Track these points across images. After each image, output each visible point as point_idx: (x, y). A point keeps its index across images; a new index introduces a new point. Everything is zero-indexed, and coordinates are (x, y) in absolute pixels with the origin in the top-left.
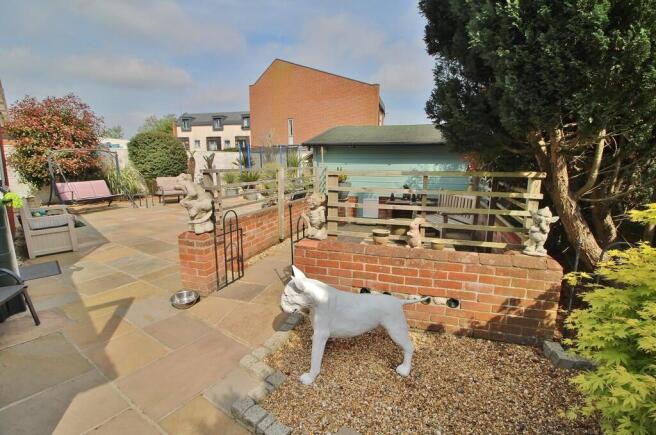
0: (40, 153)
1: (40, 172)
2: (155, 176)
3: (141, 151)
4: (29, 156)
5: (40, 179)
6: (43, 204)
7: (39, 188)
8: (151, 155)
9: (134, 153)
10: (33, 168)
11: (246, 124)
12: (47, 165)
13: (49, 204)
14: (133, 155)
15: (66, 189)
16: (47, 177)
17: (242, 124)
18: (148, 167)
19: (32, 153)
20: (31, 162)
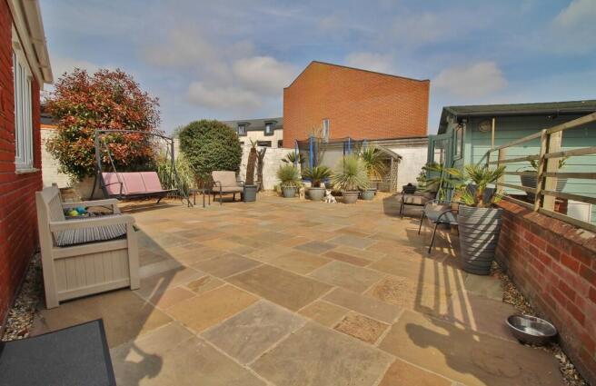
0: (86, 136)
1: (84, 159)
2: (210, 170)
3: (196, 141)
4: (73, 140)
5: (82, 168)
6: (83, 200)
7: (81, 178)
8: (206, 145)
9: (187, 143)
10: (76, 154)
11: (268, 131)
12: (93, 151)
13: (90, 199)
14: (185, 146)
15: (112, 181)
16: (92, 166)
17: (265, 130)
18: (202, 159)
19: (77, 135)
20: (75, 146)
